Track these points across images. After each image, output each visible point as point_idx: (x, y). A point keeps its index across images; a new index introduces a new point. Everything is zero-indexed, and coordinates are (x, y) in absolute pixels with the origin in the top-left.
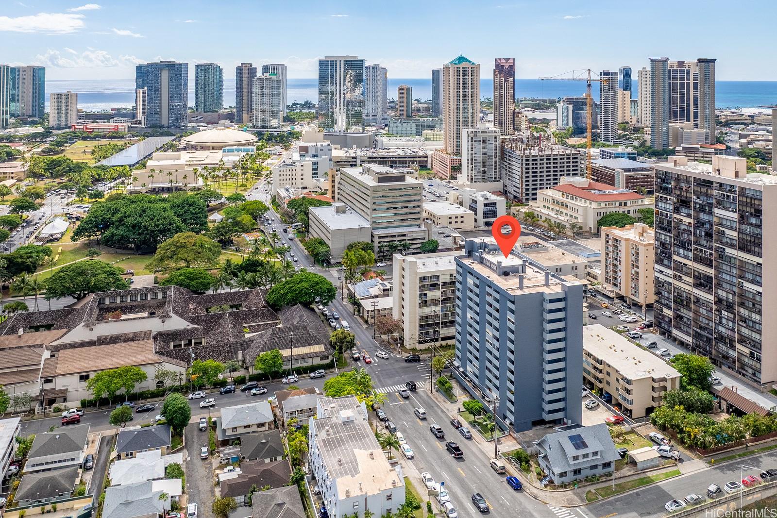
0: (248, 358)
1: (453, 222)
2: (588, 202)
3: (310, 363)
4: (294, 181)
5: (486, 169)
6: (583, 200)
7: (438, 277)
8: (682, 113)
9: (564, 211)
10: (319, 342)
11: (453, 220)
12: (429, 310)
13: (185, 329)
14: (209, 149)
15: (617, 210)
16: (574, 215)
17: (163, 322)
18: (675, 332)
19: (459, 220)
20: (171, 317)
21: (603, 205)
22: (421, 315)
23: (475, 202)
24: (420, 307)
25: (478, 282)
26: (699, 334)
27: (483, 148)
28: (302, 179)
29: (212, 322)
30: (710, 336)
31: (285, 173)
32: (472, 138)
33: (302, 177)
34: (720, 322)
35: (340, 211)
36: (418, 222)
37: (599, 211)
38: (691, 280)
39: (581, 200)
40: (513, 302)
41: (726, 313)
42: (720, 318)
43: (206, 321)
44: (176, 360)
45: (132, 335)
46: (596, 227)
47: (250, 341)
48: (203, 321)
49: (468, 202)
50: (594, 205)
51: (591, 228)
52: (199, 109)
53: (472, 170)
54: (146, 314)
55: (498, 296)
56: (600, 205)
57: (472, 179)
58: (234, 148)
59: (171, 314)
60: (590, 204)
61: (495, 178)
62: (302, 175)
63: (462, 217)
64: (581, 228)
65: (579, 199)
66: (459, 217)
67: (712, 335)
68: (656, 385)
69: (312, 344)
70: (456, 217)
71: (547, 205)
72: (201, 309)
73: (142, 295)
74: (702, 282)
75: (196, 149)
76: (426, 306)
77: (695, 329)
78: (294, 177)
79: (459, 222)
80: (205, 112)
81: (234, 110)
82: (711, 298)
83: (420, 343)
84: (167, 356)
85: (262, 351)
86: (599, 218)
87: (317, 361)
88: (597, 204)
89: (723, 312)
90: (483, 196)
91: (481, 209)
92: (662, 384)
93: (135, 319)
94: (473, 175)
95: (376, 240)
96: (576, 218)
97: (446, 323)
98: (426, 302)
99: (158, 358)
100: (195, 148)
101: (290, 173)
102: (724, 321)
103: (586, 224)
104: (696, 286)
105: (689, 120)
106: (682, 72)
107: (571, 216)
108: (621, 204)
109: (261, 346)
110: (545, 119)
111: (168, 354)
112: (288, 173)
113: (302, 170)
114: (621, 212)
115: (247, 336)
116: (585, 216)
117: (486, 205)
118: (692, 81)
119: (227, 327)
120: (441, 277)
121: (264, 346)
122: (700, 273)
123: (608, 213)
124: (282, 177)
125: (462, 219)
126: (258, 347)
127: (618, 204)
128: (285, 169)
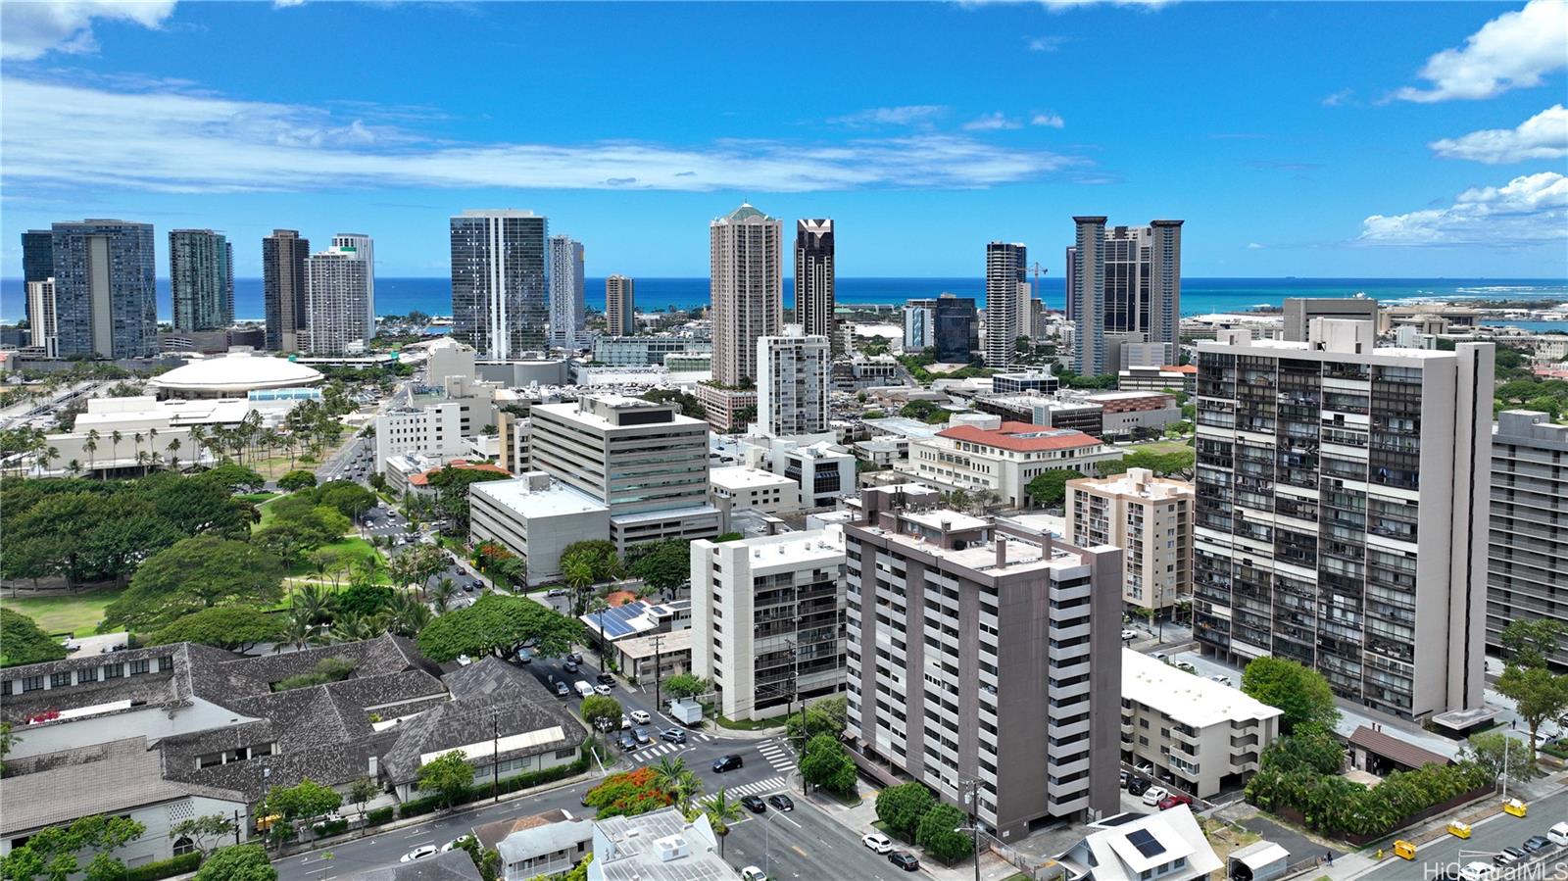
0: (392, 769)
1: (760, 502)
2: (1006, 453)
3: (534, 767)
4: (422, 443)
5: (804, 410)
6: (997, 451)
7: (789, 576)
8: (1121, 316)
9: (962, 472)
10: (550, 723)
11: (760, 497)
12: (776, 643)
13: (227, 728)
14: (215, 398)
15: (1058, 464)
16: (981, 477)
17: (171, 718)
18: (1236, 646)
19: (771, 496)
20: (191, 705)
21: (1034, 457)
22: (760, 652)
23: (797, 463)
24: (756, 636)
25: (902, 566)
26: (1286, 643)
27: (799, 371)
28: (439, 438)
29: (291, 708)
30: (1309, 645)
31: (401, 427)
32: (777, 353)
33: (439, 434)
34: (1330, 616)
35: (535, 486)
36: (702, 498)
37: (1028, 468)
38: (1270, 548)
39: (992, 451)
40: (994, 592)
41: (1341, 599)
42: (1330, 608)
43: (276, 707)
44: (221, 791)
45: (96, 751)
46: (1023, 495)
47: (392, 736)
48: (270, 707)
49: (782, 465)
50: (1019, 458)
51: (1013, 499)
52: (182, 324)
53: (778, 413)
54: (127, 704)
55: (954, 586)
56: (1028, 456)
57: (778, 430)
58: (275, 392)
59: (192, 698)
60: (1011, 455)
61: (822, 426)
62: (439, 429)
63: (776, 491)
64: (996, 499)
65: (988, 449)
66: (771, 492)
67: (1313, 642)
68: (1238, 734)
69: (535, 729)
70: (766, 492)
71: (928, 465)
72: (258, 685)
73: (108, 668)
74: (1292, 548)
75: (188, 398)
76: (769, 634)
77: (1278, 635)
78: (422, 434)
79: (771, 501)
80: (195, 330)
81: (264, 327)
82: (1312, 575)
83: (758, 707)
84: (198, 783)
85: (425, 750)
86: (1028, 481)
87: (550, 763)
88: (1023, 455)
89: (1336, 598)
90: (811, 452)
91: (808, 473)
92: (1250, 730)
93: (100, 715)
94: (780, 422)
95: (620, 535)
96: (986, 482)
97: (806, 664)
98: (768, 626)
99: (174, 789)
100: (182, 394)
101: (413, 426)
102: (1337, 613)
103: (1004, 490)
104: (1279, 557)
105: (1132, 328)
106: (1122, 245)
107: (976, 480)
108: (1063, 454)
109: (423, 740)
110: (878, 337)
111: (197, 778)
112: (408, 426)
113: (439, 420)
114: (1065, 468)
115: (379, 727)
116: (1002, 478)
117: (819, 467)
118: (1138, 262)
119: (329, 713)
120: (796, 577)
121: (430, 740)
122: (1288, 534)
123: (1043, 471)
124: (395, 436)
125: (777, 496)
126: (416, 745)
127: (1059, 455)
128: (401, 419)
